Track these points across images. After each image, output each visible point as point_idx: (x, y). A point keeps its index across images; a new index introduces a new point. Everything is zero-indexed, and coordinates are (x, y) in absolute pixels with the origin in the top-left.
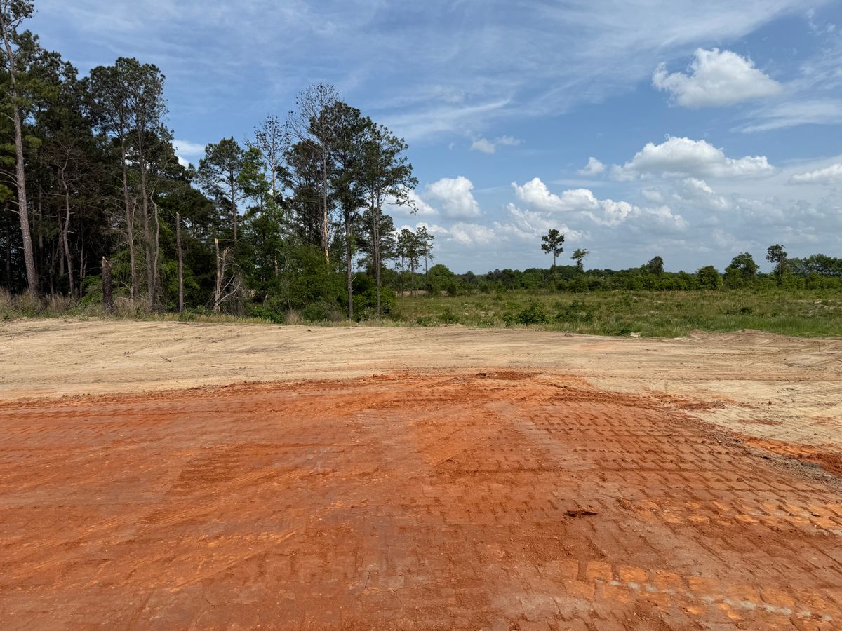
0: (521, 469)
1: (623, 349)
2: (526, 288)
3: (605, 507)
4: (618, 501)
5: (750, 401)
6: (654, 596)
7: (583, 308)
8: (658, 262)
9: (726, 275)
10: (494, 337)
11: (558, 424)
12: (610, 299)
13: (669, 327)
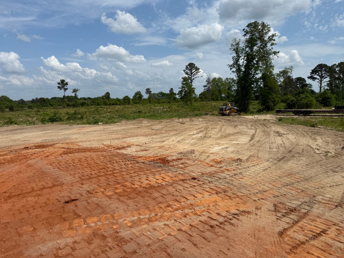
0: (44, 188)
1: (95, 129)
2: (52, 106)
3: (82, 195)
4: (88, 191)
5: (139, 143)
6: (100, 226)
7: (79, 114)
8: (108, 94)
9: (133, 99)
10: (34, 129)
11: (64, 165)
12: (90, 110)
13: (113, 119)
